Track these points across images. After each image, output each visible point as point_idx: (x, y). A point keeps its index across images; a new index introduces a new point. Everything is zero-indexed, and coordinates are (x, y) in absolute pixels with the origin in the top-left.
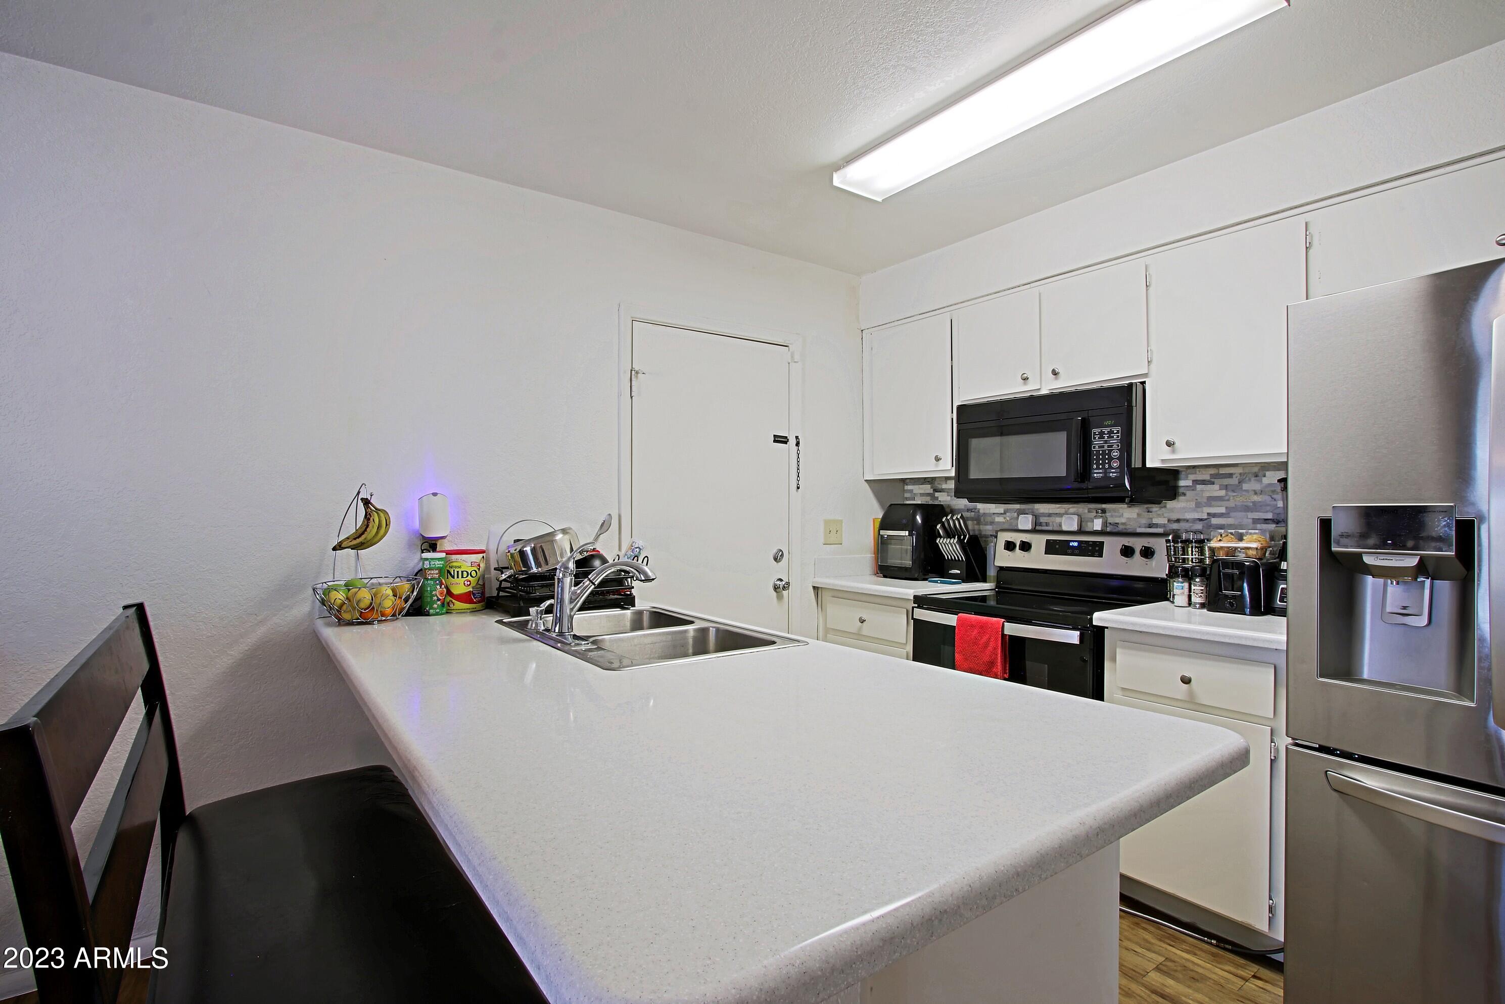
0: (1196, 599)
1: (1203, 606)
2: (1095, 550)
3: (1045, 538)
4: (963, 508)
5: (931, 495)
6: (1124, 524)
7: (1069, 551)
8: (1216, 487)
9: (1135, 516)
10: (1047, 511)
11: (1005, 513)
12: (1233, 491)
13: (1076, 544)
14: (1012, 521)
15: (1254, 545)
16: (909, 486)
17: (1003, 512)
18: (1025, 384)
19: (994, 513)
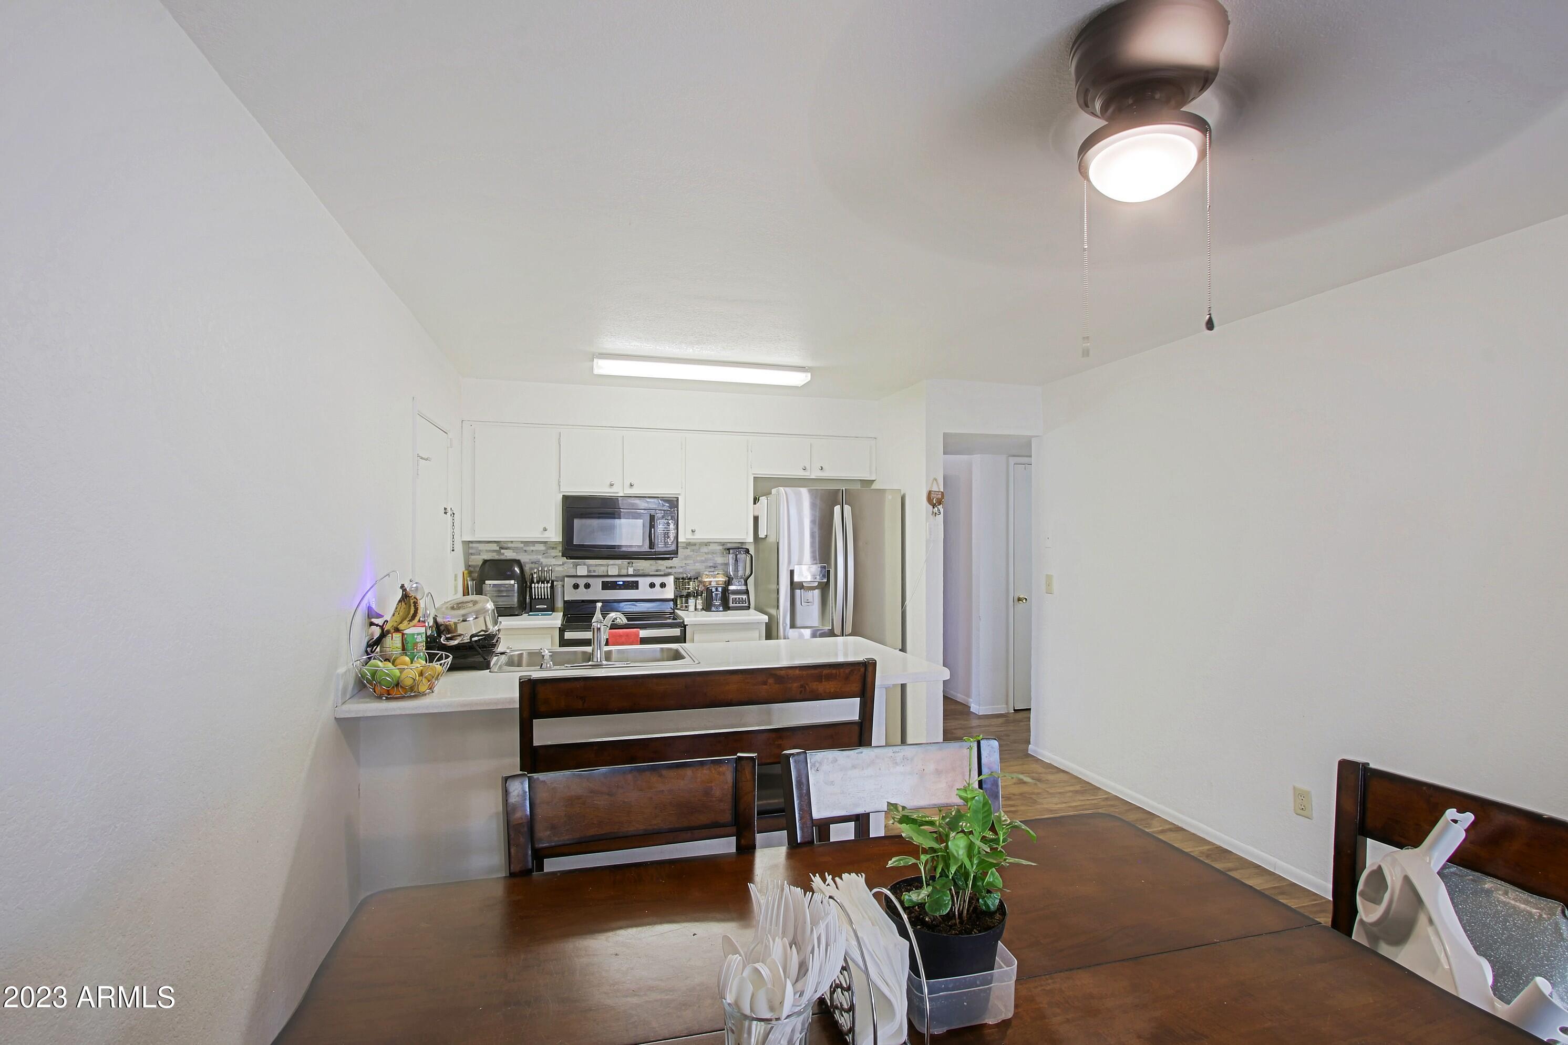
0: (699, 607)
1: (703, 609)
2: (634, 586)
3: (600, 580)
4: (528, 561)
5: (498, 552)
6: (643, 570)
7: (618, 587)
8: (689, 550)
9: (649, 565)
10: (594, 563)
11: (563, 564)
12: (697, 552)
13: (621, 583)
14: (569, 570)
15: (722, 580)
16: (474, 544)
17: (561, 564)
18: (610, 488)
19: (554, 565)
